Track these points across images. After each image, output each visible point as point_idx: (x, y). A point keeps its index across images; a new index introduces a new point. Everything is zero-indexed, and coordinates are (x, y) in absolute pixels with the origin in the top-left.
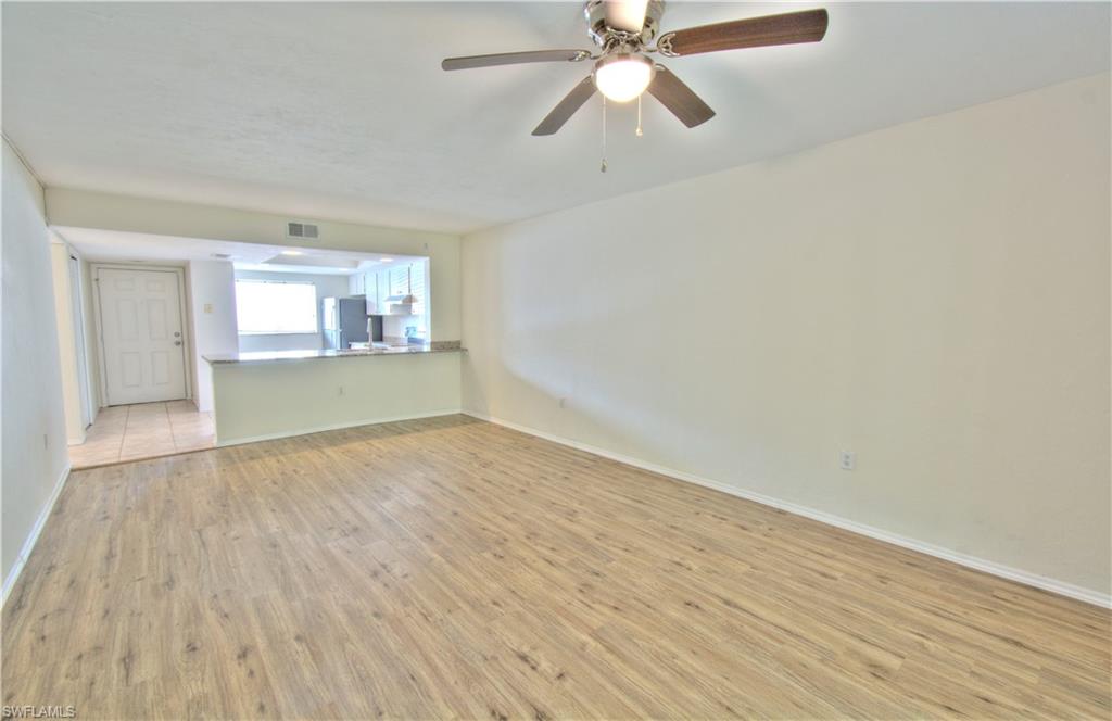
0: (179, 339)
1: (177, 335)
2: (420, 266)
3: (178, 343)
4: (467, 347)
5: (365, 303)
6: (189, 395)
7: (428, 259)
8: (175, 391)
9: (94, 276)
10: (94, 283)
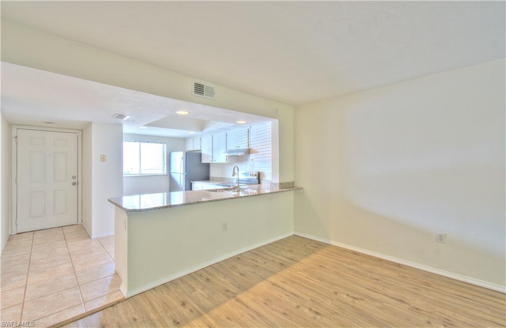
0: (75, 180)
1: (74, 178)
2: (268, 126)
3: (74, 184)
4: (301, 187)
5: (201, 155)
6: (80, 222)
7: (277, 121)
8: (69, 218)
9: (14, 134)
10: (14, 140)
